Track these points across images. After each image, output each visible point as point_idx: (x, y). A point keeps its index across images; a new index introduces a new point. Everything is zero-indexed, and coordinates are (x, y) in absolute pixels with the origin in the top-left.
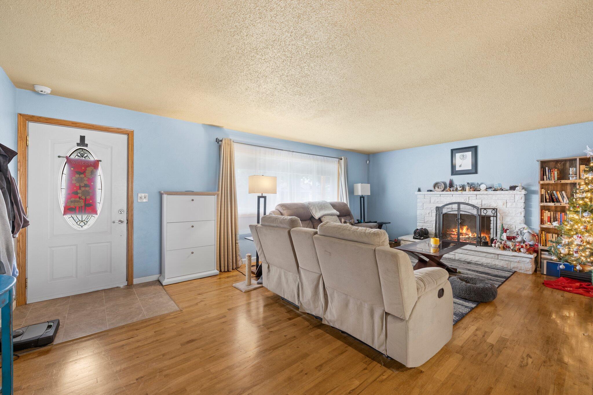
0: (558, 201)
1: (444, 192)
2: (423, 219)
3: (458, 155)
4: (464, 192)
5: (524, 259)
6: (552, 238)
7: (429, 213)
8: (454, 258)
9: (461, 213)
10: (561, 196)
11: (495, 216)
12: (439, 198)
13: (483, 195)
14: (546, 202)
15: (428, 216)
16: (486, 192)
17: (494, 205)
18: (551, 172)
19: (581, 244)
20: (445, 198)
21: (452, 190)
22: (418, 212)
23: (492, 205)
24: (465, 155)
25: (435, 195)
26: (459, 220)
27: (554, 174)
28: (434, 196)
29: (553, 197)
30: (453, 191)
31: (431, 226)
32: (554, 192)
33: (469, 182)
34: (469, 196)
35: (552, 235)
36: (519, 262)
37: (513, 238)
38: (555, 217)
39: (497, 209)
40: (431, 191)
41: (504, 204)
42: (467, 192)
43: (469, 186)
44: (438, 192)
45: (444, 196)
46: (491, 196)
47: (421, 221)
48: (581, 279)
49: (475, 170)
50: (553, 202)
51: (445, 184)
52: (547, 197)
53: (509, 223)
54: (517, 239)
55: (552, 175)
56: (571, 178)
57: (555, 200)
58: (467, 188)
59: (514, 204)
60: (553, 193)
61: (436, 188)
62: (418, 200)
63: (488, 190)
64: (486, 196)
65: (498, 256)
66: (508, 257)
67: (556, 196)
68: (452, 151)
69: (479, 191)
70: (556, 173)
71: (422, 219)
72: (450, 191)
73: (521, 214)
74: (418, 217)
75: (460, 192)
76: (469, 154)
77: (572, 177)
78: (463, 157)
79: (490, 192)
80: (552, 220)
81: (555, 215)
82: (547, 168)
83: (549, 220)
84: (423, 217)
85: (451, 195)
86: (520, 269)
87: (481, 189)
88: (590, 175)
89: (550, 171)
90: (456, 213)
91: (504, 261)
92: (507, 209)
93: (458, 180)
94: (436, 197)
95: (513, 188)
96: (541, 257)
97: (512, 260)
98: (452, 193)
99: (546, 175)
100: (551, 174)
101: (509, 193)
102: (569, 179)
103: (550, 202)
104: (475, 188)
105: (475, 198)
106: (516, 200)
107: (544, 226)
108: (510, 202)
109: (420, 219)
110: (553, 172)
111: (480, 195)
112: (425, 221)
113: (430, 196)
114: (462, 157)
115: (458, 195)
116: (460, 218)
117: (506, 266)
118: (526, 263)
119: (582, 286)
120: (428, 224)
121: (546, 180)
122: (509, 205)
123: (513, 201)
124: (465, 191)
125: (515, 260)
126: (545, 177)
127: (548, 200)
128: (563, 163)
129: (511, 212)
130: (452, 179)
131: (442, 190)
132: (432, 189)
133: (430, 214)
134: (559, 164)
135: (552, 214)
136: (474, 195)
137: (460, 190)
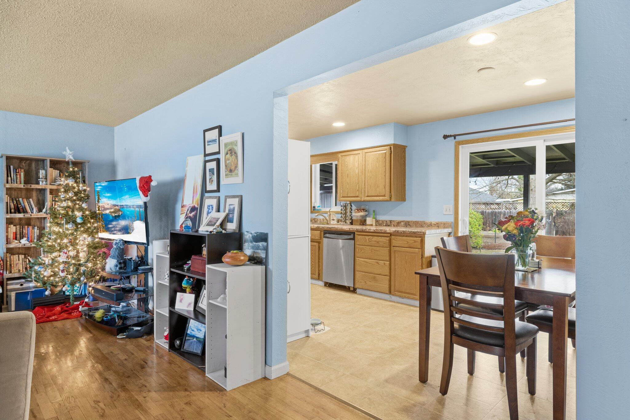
0: (25, 211)
6: (18, 260)
10: (28, 204)
14: (11, 213)
18: (16, 172)
19: (67, 260)
27: (20, 175)
29: (19, 206)
32: (21, 199)
35: (19, 257)
38: (22, 232)
50: (19, 212)
52: (12, 206)
55: (18, 176)
56: (41, 182)
57: (21, 210)
60: (19, 200)
67: (23, 205)
70: (22, 174)
80: (18, 236)
81: (21, 230)
82: (12, 167)
83: (15, 238)
88: (71, 181)
89: (15, 170)
96: (7, 289)
99: (11, 177)
100: (16, 175)
102: (38, 183)
103: (15, 213)
107: (11, 246)
110: (19, 172)
121: (11, 183)
126: (9, 178)
127: (13, 211)
128: (28, 162)
134: (25, 163)
135: (18, 228)
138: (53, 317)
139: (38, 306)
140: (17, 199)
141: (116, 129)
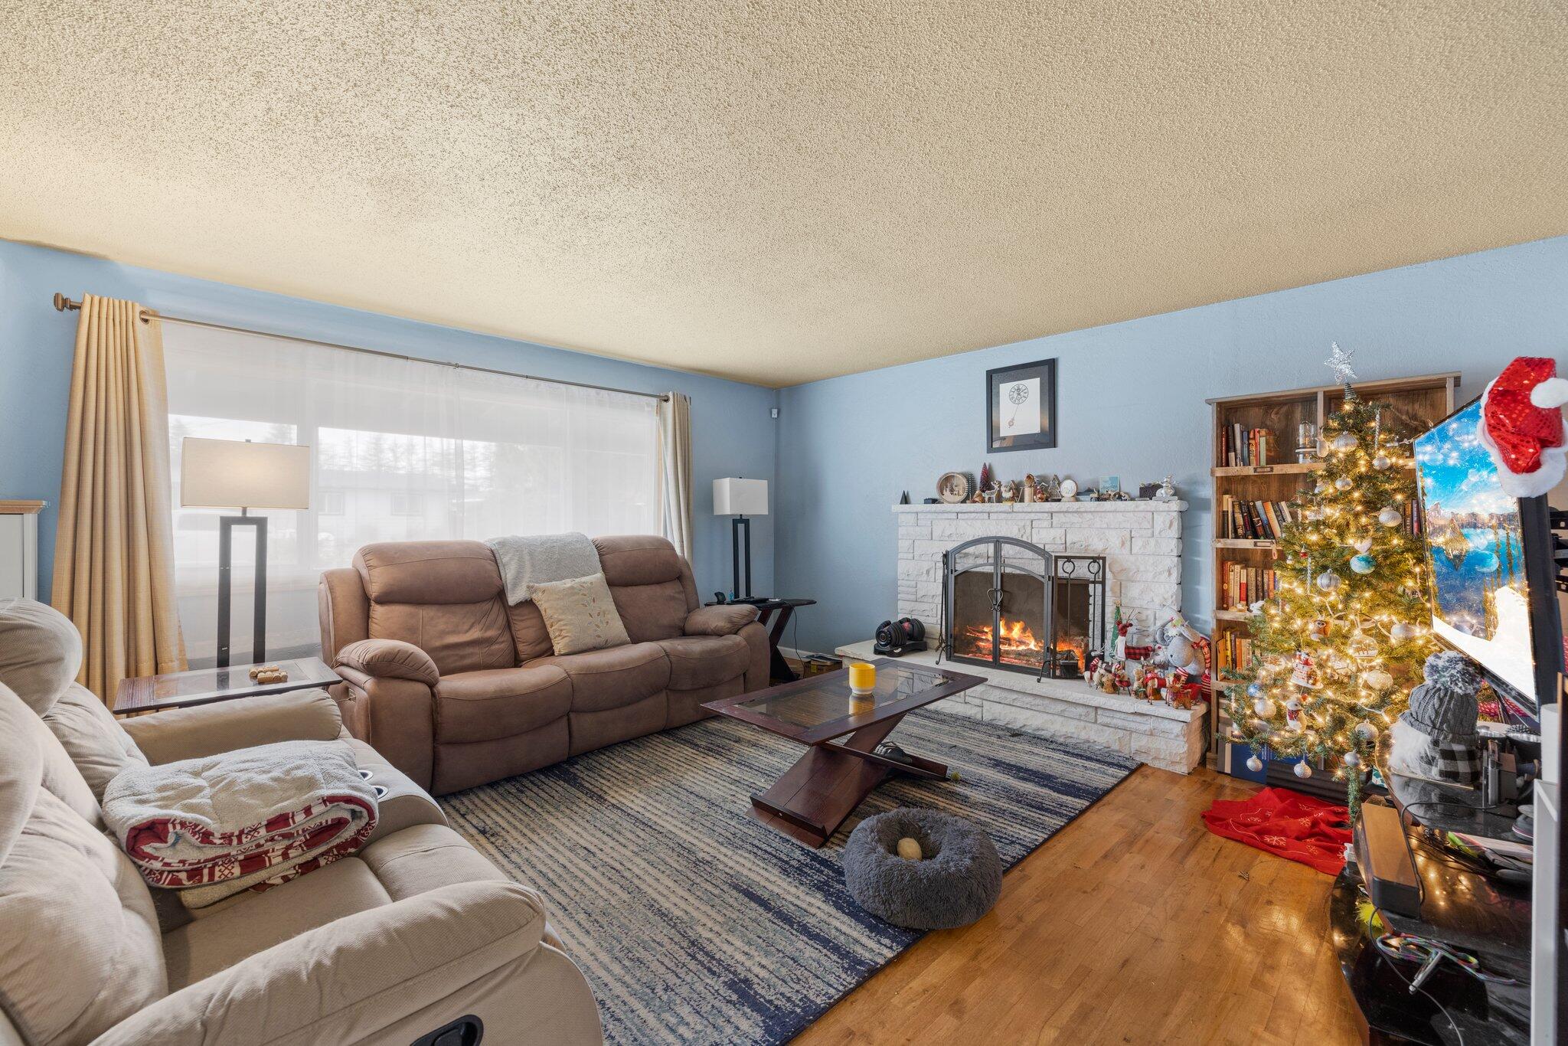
0: (1269, 534)
1: (968, 506)
2: (914, 590)
3: (1005, 389)
4: (1018, 506)
5: (1166, 725)
7: (928, 572)
9: (1004, 570)
10: (1277, 516)
11: (1099, 582)
12: (955, 522)
13: (1070, 515)
14: (1237, 537)
15: (925, 579)
16: (1076, 505)
17: (1097, 547)
18: (1249, 439)
19: (1309, 686)
20: (969, 522)
21: (986, 500)
22: (903, 567)
24: (1025, 388)
25: (946, 516)
26: (999, 593)
27: (1257, 445)
28: (940, 516)
29: (1255, 520)
30: (991, 500)
31: (935, 611)
32: (1259, 504)
33: (1034, 474)
34: (1032, 516)
36: (1151, 735)
37: (1143, 652)
38: (1260, 584)
39: (1104, 559)
40: (934, 501)
41: (1123, 544)
42: (1027, 504)
43: (1031, 487)
44: (952, 504)
45: (966, 516)
46: (1090, 516)
47: (907, 597)
48: (1327, 794)
49: (1047, 438)
50: (1256, 536)
51: (970, 478)
52: (1240, 520)
53: (1137, 603)
54: (1157, 655)
55: (1253, 448)
56: (1301, 456)
57: (1260, 531)
58: (1028, 492)
59: (1152, 542)
60: (1254, 506)
61: (945, 492)
62: (902, 531)
63: (1081, 497)
64: (1075, 518)
65: (1096, 713)
66: (1123, 716)
67: (1263, 517)
68: (990, 374)
69: (1059, 500)
70: (1263, 441)
71: (910, 589)
72: (983, 501)
73: (1170, 574)
74: (899, 583)
75: (1005, 506)
76: (1033, 386)
77: (1304, 454)
78: (1019, 394)
79: (1088, 504)
80: (1252, 594)
81: (1259, 579)
82: (1237, 427)
83: (1244, 596)
84: (914, 583)
85: (986, 515)
86: (1155, 758)
87: (1062, 496)
88: (1342, 442)
89: (1245, 434)
90: (989, 569)
91: (1111, 729)
92: (1132, 558)
93: (1009, 468)
94: (947, 521)
95: (1148, 492)
96: (1218, 717)
97: (1133, 726)
98: (987, 506)
99: (1235, 451)
100: (1249, 444)
101: (1137, 507)
102: (1296, 461)
103: (1245, 537)
104: (1047, 491)
105: (1046, 524)
106: (1156, 531)
107: (1227, 616)
108: (1141, 536)
109: (906, 589)
110: (1254, 438)
111: (1062, 515)
112: (920, 593)
113: (929, 516)
114: (1015, 395)
115: (1003, 516)
116: (999, 587)
117: (1115, 746)
118: (1173, 736)
119: (1317, 830)
120: (925, 606)
121: (1236, 465)
122: (1137, 544)
123: (1150, 531)
124: (1022, 500)
125: (1143, 728)
126: (1232, 455)
127: (1240, 531)
128: (1285, 409)
129: (1142, 568)
130: (990, 465)
131: (962, 497)
132: (935, 495)
133: (932, 572)
134: (1277, 413)
135: (1252, 575)
136: (1046, 515)
137: (1007, 500)
138: (1274, 840)
140: (1251, 504)
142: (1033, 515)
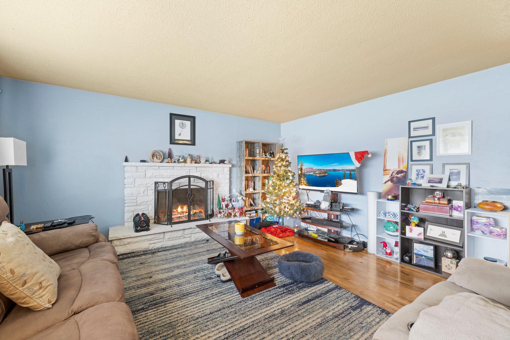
1: (164, 164)
2: (135, 201)
3: (177, 122)
4: (186, 165)
7: (144, 191)
8: (190, 241)
9: (192, 187)
10: (250, 169)
11: (212, 188)
12: (158, 170)
13: (202, 168)
15: (142, 195)
16: (206, 165)
17: (211, 178)
20: (165, 170)
21: (173, 162)
22: (127, 192)
23: (209, 178)
24: (185, 123)
25: (153, 168)
26: (190, 196)
28: (150, 168)
29: (246, 169)
30: (175, 162)
31: (147, 208)
32: (247, 166)
33: (190, 154)
38: (248, 184)
39: (213, 181)
40: (147, 161)
41: (217, 177)
42: (188, 164)
43: (190, 158)
44: (157, 163)
45: (164, 168)
46: (208, 168)
47: (132, 204)
49: (193, 142)
51: (163, 153)
56: (257, 156)
57: (247, 172)
58: (189, 160)
59: (224, 176)
61: (154, 158)
62: (126, 174)
63: (206, 162)
64: (204, 169)
67: (248, 169)
68: (171, 115)
69: (198, 163)
70: (248, 151)
71: (133, 201)
73: (227, 184)
74: (126, 198)
75: (183, 164)
76: (188, 124)
79: (208, 164)
80: (246, 187)
84: (135, 198)
85: (172, 168)
87: (200, 162)
90: (187, 187)
92: (219, 180)
93: (177, 151)
94: (154, 170)
95: (222, 162)
98: (174, 164)
101: (220, 166)
104: (196, 160)
105: (195, 171)
106: (225, 172)
108: (221, 174)
109: (130, 201)
111: (200, 168)
112: (139, 202)
113: (145, 168)
114: (181, 125)
115: (180, 168)
120: (143, 207)
122: (220, 176)
123: (223, 173)
124: (186, 163)
129: (221, 183)
130: (171, 149)
131: (161, 161)
132: (148, 159)
133: (146, 192)
135: (246, 182)
136: (195, 168)
137: (182, 162)
139: (263, 227)
141: (282, 125)
142: (190, 168)
